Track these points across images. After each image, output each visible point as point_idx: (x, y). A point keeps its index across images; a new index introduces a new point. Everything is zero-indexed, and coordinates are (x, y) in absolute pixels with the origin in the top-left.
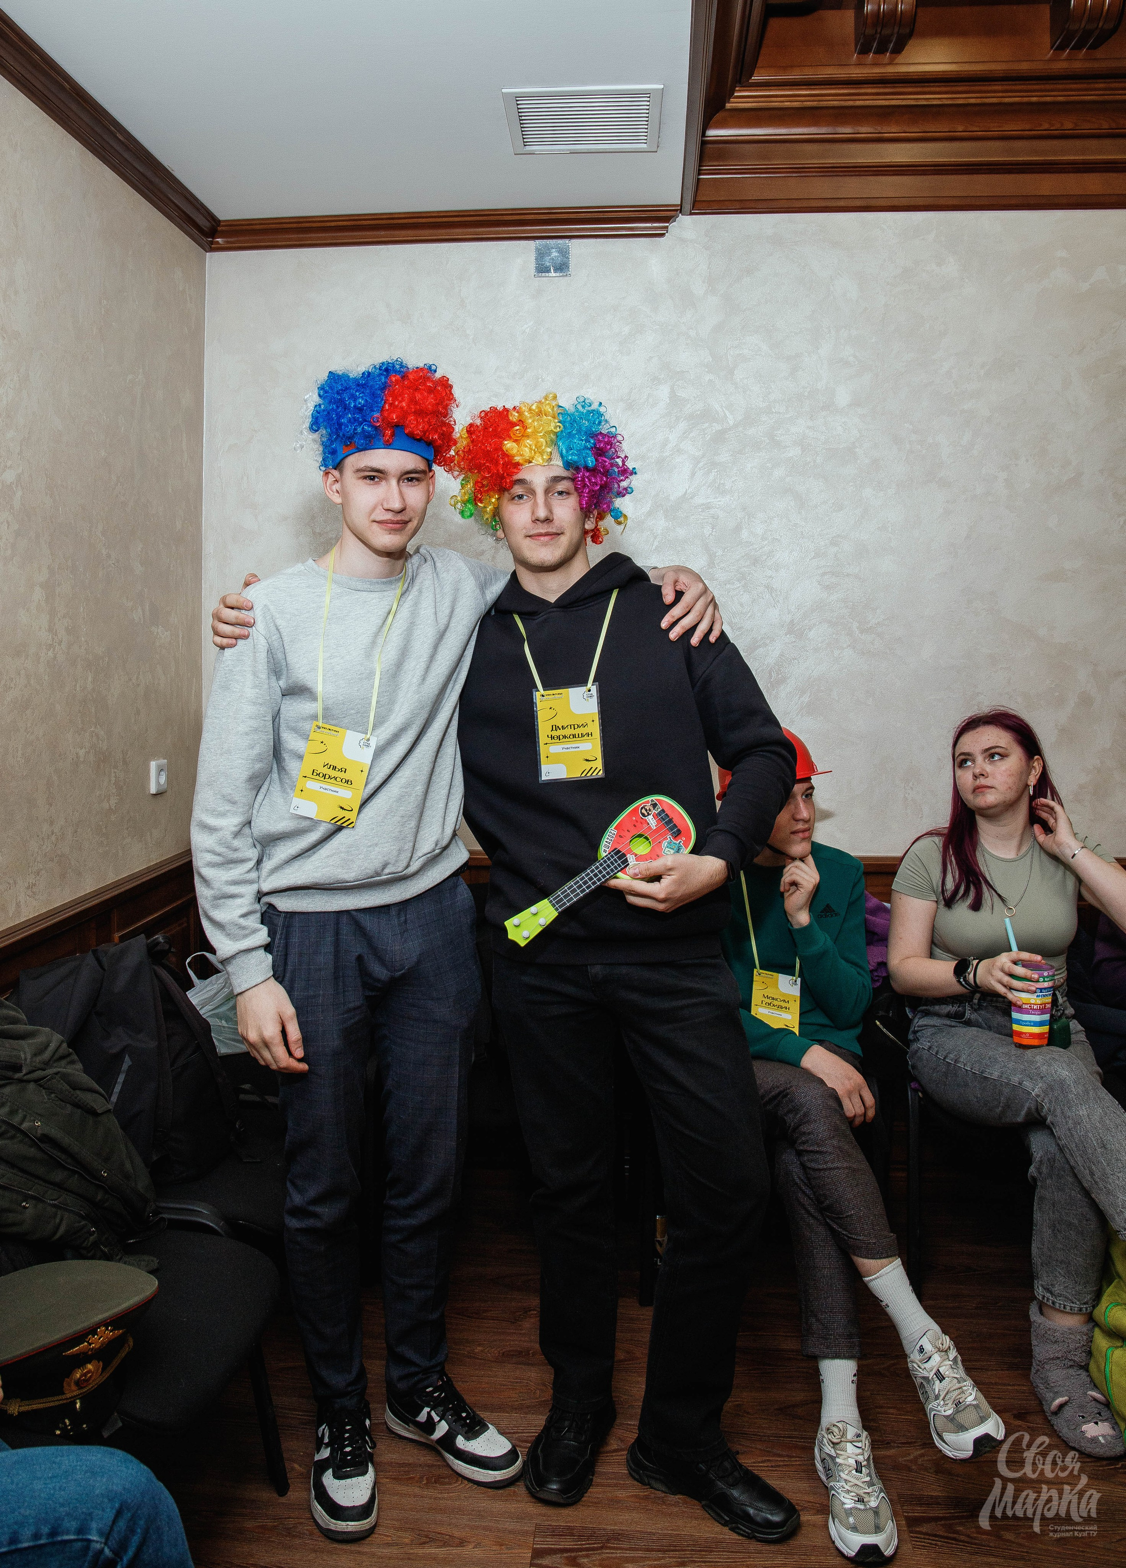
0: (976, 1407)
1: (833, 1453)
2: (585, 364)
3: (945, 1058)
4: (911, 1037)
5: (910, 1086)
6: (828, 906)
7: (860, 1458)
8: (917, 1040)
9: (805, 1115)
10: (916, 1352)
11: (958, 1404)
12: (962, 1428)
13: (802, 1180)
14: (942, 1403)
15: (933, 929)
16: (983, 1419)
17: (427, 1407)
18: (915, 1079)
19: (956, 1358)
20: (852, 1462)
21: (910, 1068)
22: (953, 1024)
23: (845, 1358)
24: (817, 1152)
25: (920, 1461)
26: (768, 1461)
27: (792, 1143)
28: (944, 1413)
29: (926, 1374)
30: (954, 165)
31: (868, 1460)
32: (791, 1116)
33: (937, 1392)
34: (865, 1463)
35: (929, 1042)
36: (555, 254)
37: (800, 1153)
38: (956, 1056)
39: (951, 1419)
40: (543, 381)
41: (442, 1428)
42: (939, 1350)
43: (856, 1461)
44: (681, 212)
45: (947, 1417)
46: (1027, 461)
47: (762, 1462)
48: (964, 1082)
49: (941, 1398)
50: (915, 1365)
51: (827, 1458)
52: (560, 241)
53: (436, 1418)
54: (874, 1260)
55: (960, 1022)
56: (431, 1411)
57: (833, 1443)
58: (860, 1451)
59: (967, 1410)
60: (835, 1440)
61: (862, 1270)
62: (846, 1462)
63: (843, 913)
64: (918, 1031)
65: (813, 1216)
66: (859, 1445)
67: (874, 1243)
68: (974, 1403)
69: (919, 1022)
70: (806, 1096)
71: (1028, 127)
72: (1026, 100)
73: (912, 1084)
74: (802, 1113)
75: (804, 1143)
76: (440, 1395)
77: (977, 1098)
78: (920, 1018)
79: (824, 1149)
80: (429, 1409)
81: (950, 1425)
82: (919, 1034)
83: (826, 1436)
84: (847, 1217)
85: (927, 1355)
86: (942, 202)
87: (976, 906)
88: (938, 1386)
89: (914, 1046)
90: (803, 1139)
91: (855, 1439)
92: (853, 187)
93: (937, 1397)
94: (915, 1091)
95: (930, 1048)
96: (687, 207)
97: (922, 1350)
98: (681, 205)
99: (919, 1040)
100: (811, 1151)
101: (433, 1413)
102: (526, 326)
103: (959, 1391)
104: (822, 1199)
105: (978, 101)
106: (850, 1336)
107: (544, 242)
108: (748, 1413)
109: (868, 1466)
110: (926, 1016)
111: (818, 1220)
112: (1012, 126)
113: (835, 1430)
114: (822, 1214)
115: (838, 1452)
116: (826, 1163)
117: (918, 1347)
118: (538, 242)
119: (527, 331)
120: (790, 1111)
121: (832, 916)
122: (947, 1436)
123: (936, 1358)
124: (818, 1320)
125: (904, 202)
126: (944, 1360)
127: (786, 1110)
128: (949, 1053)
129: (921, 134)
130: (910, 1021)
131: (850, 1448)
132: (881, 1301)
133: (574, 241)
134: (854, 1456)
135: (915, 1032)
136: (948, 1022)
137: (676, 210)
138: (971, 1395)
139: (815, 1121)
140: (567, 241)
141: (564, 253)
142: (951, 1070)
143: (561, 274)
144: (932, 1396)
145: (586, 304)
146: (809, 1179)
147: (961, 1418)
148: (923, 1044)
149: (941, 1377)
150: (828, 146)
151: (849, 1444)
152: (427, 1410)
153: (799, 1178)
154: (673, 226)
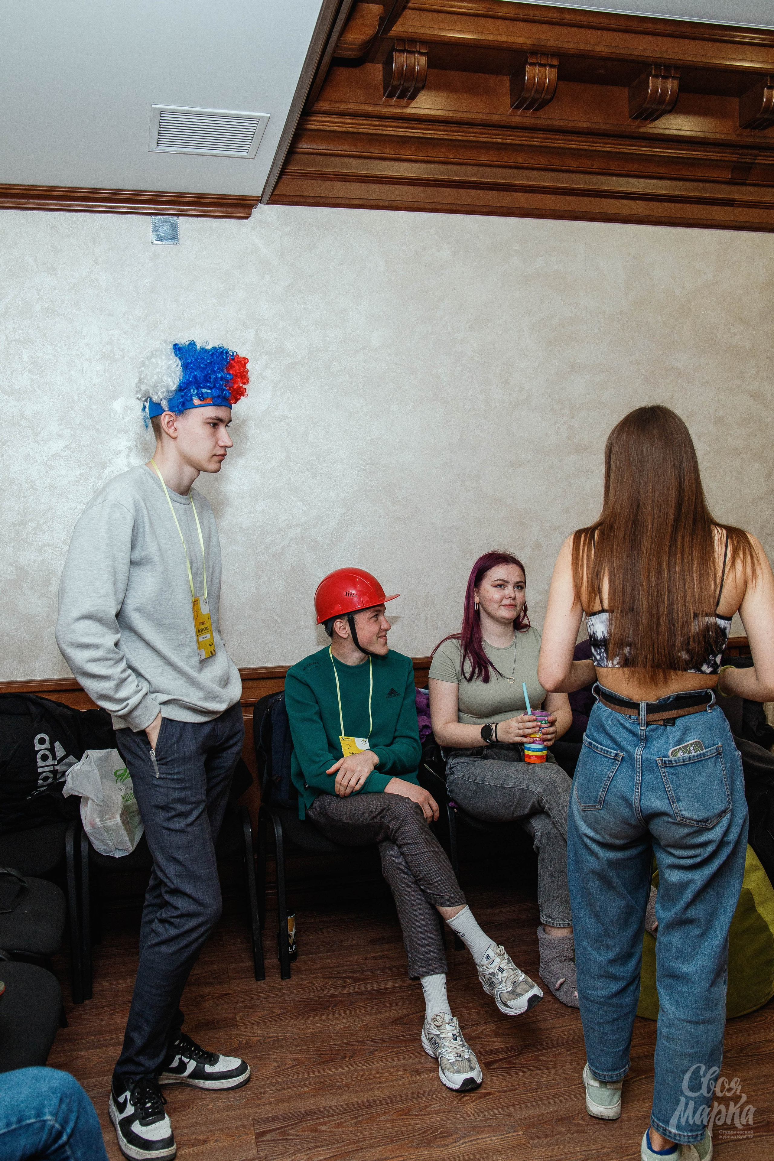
0: (526, 982)
1: (438, 1032)
2: (192, 311)
3: (474, 781)
4: (447, 772)
5: (448, 805)
6: (392, 689)
7: (455, 1032)
8: (452, 773)
9: (403, 820)
10: (484, 959)
11: (514, 983)
12: (519, 995)
13: (402, 864)
14: (504, 985)
15: (458, 700)
16: (531, 987)
17: (178, 1054)
18: (453, 800)
19: (508, 958)
20: (450, 1035)
21: (448, 793)
22: (476, 759)
23: (439, 973)
24: (413, 843)
25: (485, 1032)
26: (393, 1051)
27: (394, 841)
28: (506, 991)
29: (492, 971)
30: (448, 182)
31: (459, 1032)
32: (393, 822)
33: (500, 980)
34: (458, 1034)
35: (462, 772)
36: (167, 227)
37: (399, 847)
38: (482, 778)
39: (511, 992)
40: (161, 323)
41: (192, 1065)
42: (499, 955)
43: (453, 1034)
44: (260, 202)
45: (508, 992)
46: (497, 387)
47: (389, 1053)
48: (489, 793)
49: (504, 982)
50: (485, 967)
51: (434, 1037)
52: (170, 218)
53: (186, 1060)
54: (454, 907)
55: (480, 758)
56: (181, 1057)
57: (437, 1026)
58: (454, 1028)
59: (521, 984)
60: (438, 1024)
61: (445, 915)
62: (447, 1036)
63: (403, 694)
64: (452, 768)
65: (411, 887)
66: (453, 1024)
67: (453, 897)
68: (524, 980)
69: (451, 762)
70: (401, 809)
71: (495, 159)
72: (494, 140)
73: (450, 804)
74: (401, 819)
75: (404, 839)
76: (184, 1045)
77: (498, 802)
78: (453, 760)
79: (417, 841)
80: (180, 1056)
81: (512, 996)
82: (454, 769)
83: (432, 1024)
84: (435, 882)
85: (491, 960)
86: (440, 207)
87: (486, 680)
88: (500, 976)
89: (452, 777)
90: (403, 836)
91: (450, 1021)
92: (379, 191)
93: (501, 983)
94: (452, 808)
95: (463, 776)
96: (266, 198)
97: (488, 957)
98: (262, 197)
99: (454, 773)
100: (409, 844)
101: (184, 1058)
102: (146, 281)
103: (514, 976)
104: (418, 873)
105: (464, 138)
106: (441, 959)
107: (158, 217)
108: (373, 1028)
109: (460, 1036)
110: (456, 757)
111: (414, 889)
112: (485, 157)
113: (438, 1018)
114: (418, 885)
115: (441, 1031)
116: (419, 850)
117: (485, 956)
118: (154, 217)
119: (148, 285)
120: (392, 820)
121: (395, 696)
122: (510, 1003)
123: (498, 960)
124: (419, 952)
125: (415, 205)
126: (503, 960)
127: (389, 819)
128: (477, 777)
129: (425, 158)
130: (445, 763)
131: (448, 1027)
132: (459, 933)
133: (180, 218)
134: (451, 1032)
135: (451, 768)
136: (473, 759)
137: (258, 200)
138: (521, 977)
139: (410, 824)
140: (176, 218)
141: (174, 226)
142: (480, 788)
143: (172, 243)
144: (497, 983)
145: (192, 267)
146: (407, 863)
147: (518, 990)
148: (458, 774)
149: (501, 970)
150: (363, 161)
151: (447, 1025)
152: (178, 1057)
153: (400, 863)
154: (254, 211)
